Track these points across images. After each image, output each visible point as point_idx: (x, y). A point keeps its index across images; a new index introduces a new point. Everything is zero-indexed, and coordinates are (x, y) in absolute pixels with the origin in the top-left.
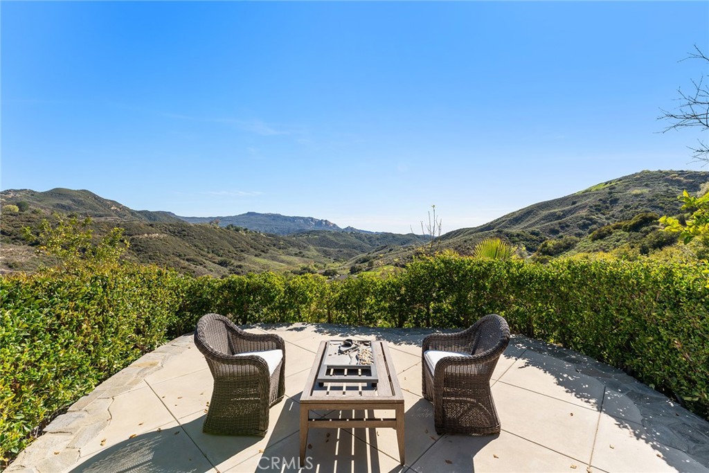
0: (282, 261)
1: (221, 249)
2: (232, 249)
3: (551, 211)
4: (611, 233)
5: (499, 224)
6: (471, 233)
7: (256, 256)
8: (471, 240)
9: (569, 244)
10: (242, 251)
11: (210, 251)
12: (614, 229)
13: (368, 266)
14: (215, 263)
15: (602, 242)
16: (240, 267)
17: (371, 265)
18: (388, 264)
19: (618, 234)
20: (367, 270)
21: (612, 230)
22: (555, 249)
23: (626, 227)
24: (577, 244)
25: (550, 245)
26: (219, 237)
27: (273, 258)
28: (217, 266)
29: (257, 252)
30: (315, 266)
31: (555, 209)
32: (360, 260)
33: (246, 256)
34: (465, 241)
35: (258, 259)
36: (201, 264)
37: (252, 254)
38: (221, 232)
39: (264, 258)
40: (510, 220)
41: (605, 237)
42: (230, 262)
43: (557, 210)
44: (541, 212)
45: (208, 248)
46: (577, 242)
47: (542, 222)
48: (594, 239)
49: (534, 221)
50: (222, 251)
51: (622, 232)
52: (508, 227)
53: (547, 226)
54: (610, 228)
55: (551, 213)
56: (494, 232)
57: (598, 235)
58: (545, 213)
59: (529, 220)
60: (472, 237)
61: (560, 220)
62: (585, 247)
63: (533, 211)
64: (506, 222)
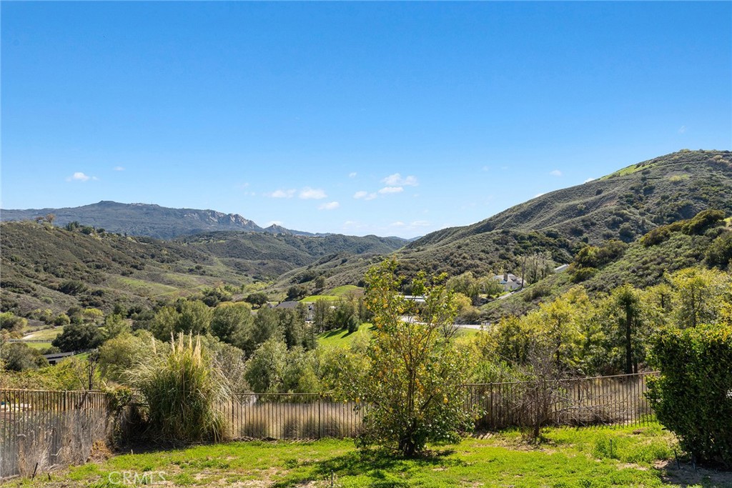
0: (170, 283)
1: (61, 264)
2: (80, 264)
3: (571, 203)
4: (668, 237)
5: (501, 221)
6: (463, 235)
7: (123, 274)
8: (467, 245)
9: (615, 251)
10: (98, 267)
11: (41, 268)
12: (672, 230)
13: (316, 287)
14: (55, 289)
15: (659, 249)
16: (100, 293)
17: (320, 284)
18: (347, 283)
19: (678, 237)
20: (316, 293)
21: (669, 232)
22: (598, 258)
23: (686, 229)
24: (626, 252)
25: (591, 252)
26: (55, 243)
27: (154, 278)
28: (58, 294)
29: (125, 269)
30: (226, 288)
31: (575, 200)
32: (299, 278)
33: (107, 275)
34: (459, 247)
35: (127, 281)
37: (116, 271)
38: (59, 236)
39: (138, 278)
40: (516, 216)
41: (662, 241)
42: (81, 286)
43: (578, 202)
44: (557, 204)
45: (37, 262)
46: (625, 248)
47: (560, 218)
48: (647, 245)
49: (547, 217)
50: (62, 268)
51: (683, 236)
52: (514, 226)
53: (567, 224)
54: (667, 229)
55: (570, 206)
56: (497, 233)
57: (652, 239)
58: (562, 205)
59: (542, 216)
60: (468, 241)
61: (583, 217)
62: (637, 256)
63: (546, 202)
64: (510, 218)
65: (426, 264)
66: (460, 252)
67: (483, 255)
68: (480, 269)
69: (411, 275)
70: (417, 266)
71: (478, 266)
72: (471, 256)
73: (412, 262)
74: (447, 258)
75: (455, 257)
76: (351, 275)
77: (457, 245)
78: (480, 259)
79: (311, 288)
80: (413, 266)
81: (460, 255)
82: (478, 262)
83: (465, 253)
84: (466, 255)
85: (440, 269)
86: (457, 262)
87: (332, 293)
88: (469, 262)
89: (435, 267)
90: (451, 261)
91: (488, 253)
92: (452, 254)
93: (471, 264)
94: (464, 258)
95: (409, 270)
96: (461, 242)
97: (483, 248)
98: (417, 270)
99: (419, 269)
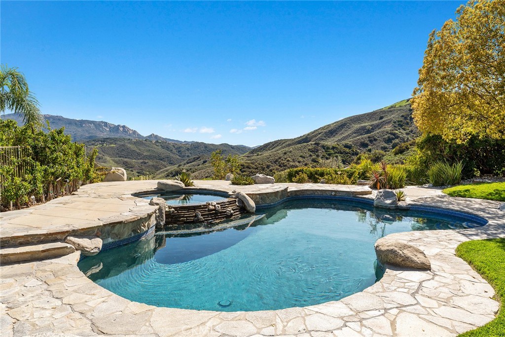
3: (362, 125)
4: (408, 149)
5: (315, 136)
6: (289, 145)
8: (291, 152)
9: (378, 157)
12: (411, 145)
15: (401, 156)
19: (413, 149)
21: (409, 146)
24: (384, 158)
31: (365, 123)
32: (171, 173)
34: (285, 153)
40: (326, 133)
41: (404, 152)
43: (367, 124)
44: (353, 125)
46: (383, 156)
47: (354, 135)
48: (396, 154)
49: (346, 134)
52: (324, 139)
53: (358, 139)
54: (408, 144)
55: (362, 127)
56: (311, 144)
57: (399, 150)
58: (357, 126)
59: (343, 133)
60: (291, 149)
61: (369, 134)
62: (389, 160)
63: (346, 124)
64: (322, 134)
65: (262, 164)
66: (285, 157)
67: (301, 159)
69: (251, 172)
70: (256, 165)
71: (297, 167)
72: (293, 160)
73: (252, 163)
74: (277, 161)
75: (282, 160)
76: (209, 171)
77: (284, 152)
78: (299, 162)
80: (253, 166)
81: (286, 159)
82: (297, 164)
83: (289, 157)
84: (289, 159)
85: (271, 168)
86: (283, 164)
88: (292, 164)
89: (268, 167)
90: (279, 163)
91: (304, 158)
92: (280, 158)
93: (293, 165)
94: (288, 161)
95: (250, 168)
96: (287, 150)
97: (301, 155)
98: (256, 169)
99: (257, 168)
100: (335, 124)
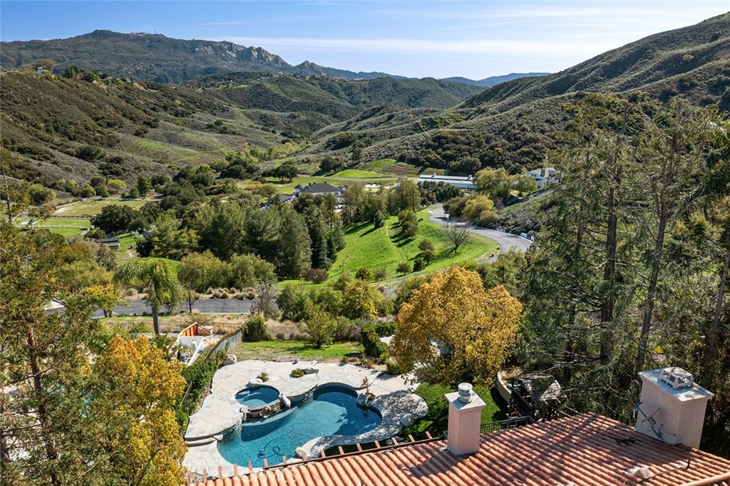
0: (189, 144)
1: (70, 123)
2: (90, 123)
3: (676, 52)
5: (585, 74)
7: (137, 134)
8: (529, 112)
10: (109, 125)
11: (52, 128)
13: (352, 159)
14: (72, 155)
16: (118, 160)
17: (357, 156)
18: (387, 157)
20: (351, 167)
26: (60, 97)
27: (171, 139)
28: (77, 161)
29: (138, 127)
30: (253, 153)
31: (683, 46)
32: (334, 142)
33: (120, 135)
34: (520, 115)
35: (143, 143)
36: (47, 159)
37: (128, 131)
38: (62, 88)
39: (154, 138)
40: (604, 67)
42: (98, 151)
43: (684, 50)
44: (659, 52)
45: (46, 121)
47: (658, 72)
49: (644, 70)
50: (73, 128)
52: (601, 81)
53: (660, 85)
55: (675, 56)
56: (569, 97)
58: (666, 54)
59: (637, 68)
60: (532, 107)
61: (684, 74)
63: (646, 49)
64: (598, 70)
65: (478, 136)
66: (520, 122)
67: (547, 127)
68: (539, 144)
69: (459, 150)
70: (467, 138)
71: (537, 141)
72: (533, 127)
73: (462, 134)
74: (504, 129)
75: (514, 128)
76: (392, 145)
77: (518, 112)
78: (543, 132)
79: (347, 159)
80: (463, 138)
81: (520, 126)
82: (539, 135)
83: (527, 123)
84: (526, 126)
85: (494, 143)
86: (515, 135)
87: (370, 168)
88: (529, 135)
89: (488, 140)
90: (507, 134)
91: (554, 124)
92: (510, 124)
93: (531, 138)
94: (524, 130)
95: (457, 143)
96: (524, 108)
97: (548, 118)
98: (467, 144)
99: (470, 143)
100: (624, 50)
